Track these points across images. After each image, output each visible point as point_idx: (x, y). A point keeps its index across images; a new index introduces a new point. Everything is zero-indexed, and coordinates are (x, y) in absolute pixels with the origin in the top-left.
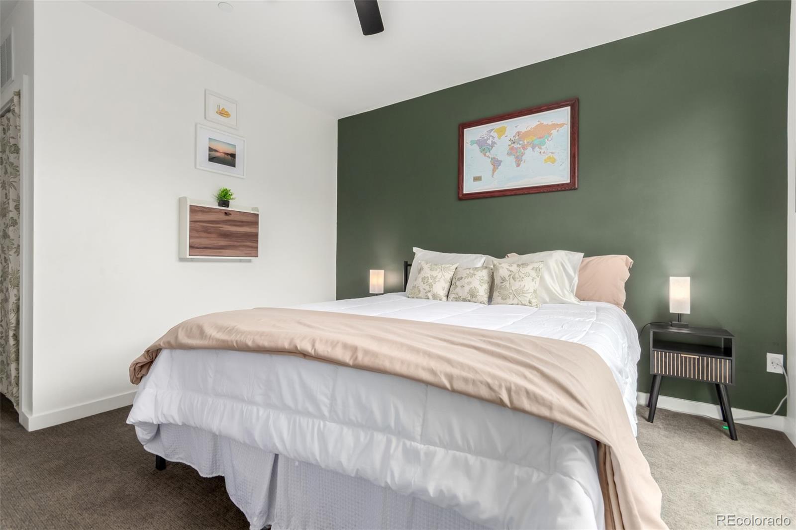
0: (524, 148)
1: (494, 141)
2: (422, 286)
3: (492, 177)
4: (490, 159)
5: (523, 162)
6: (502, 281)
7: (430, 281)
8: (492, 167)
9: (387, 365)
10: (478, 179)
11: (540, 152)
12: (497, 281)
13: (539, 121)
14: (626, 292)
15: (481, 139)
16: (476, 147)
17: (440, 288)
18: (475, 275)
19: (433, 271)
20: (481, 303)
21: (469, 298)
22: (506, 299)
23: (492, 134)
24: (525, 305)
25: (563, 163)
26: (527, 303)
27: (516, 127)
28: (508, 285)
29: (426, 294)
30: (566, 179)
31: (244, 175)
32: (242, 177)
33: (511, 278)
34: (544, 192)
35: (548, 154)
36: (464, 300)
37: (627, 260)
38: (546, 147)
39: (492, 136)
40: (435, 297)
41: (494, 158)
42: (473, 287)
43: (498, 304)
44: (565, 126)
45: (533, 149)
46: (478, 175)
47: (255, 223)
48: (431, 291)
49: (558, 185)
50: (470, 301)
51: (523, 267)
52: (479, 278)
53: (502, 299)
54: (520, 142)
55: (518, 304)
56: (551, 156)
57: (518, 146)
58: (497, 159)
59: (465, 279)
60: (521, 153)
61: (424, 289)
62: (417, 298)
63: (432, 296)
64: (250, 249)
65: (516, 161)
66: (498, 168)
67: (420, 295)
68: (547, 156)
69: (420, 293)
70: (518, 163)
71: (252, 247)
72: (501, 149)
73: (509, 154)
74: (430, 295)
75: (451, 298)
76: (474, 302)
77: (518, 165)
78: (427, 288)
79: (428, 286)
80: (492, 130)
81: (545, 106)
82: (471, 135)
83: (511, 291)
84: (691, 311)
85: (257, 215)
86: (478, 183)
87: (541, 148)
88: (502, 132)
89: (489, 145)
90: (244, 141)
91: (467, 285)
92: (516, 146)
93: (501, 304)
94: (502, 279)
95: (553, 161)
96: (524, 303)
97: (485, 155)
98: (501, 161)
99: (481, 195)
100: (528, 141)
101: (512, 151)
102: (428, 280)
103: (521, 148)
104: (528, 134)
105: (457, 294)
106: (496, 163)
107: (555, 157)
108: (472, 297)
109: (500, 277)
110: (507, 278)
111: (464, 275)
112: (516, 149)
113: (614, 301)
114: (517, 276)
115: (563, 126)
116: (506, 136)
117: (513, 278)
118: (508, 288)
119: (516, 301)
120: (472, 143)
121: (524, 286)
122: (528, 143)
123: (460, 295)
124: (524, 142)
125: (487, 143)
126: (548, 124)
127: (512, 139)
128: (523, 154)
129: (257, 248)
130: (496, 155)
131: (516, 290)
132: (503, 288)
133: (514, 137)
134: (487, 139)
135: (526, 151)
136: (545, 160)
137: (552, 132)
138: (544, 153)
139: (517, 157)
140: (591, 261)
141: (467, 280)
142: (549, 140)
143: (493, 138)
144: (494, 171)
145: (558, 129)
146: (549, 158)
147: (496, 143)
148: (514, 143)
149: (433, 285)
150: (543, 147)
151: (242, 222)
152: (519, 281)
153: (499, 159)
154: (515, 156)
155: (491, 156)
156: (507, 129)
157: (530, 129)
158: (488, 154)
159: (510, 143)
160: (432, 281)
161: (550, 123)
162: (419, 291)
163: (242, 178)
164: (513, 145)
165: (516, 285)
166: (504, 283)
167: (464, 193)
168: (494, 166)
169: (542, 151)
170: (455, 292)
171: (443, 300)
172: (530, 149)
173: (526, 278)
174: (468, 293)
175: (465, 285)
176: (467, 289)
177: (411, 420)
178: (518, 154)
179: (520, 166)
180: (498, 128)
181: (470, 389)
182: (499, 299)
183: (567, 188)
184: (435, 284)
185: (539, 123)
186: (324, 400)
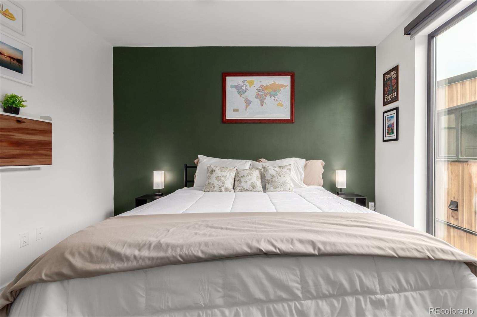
0: (265, 95)
1: (246, 88)
2: (216, 183)
3: (246, 110)
4: (244, 99)
5: (265, 103)
6: (272, 177)
7: (222, 179)
8: (245, 104)
9: (347, 250)
10: (236, 110)
11: (275, 100)
12: (268, 177)
13: (273, 81)
14: (323, 179)
15: (238, 85)
16: (234, 90)
17: (229, 184)
18: (252, 174)
19: (223, 172)
20: (259, 191)
21: (251, 189)
22: (276, 188)
23: (245, 83)
24: (287, 191)
25: (287, 107)
26: (288, 190)
27: (260, 82)
28: (277, 179)
29: (220, 188)
30: (288, 117)
31: (32, 83)
32: (31, 84)
33: (278, 175)
34: (277, 123)
35: (279, 101)
36: (247, 190)
37: (322, 162)
38: (278, 97)
39: (246, 85)
40: (226, 190)
41: (247, 99)
42: (253, 182)
43: (271, 191)
44: (288, 87)
45: (271, 97)
46: (236, 108)
47: (49, 132)
48: (224, 186)
49: (284, 120)
50: (251, 191)
51: (282, 168)
52: (255, 176)
53: (274, 188)
54: (263, 92)
55: (283, 191)
56: (281, 103)
57: (262, 93)
58: (249, 99)
59: (246, 176)
60: (263, 98)
61: (218, 185)
62: (212, 191)
63: (225, 189)
64: (44, 157)
65: (260, 102)
66: (249, 105)
67: (215, 189)
68: (278, 103)
69: (215, 188)
70: (262, 104)
71: (46, 155)
72: (251, 93)
73: (257, 98)
74: (223, 189)
75: (238, 190)
76: (254, 191)
77: (262, 105)
78: (221, 184)
79: (221, 183)
80: (245, 81)
81: (277, 73)
82: (231, 81)
83: (279, 183)
84: (346, 187)
85: (51, 124)
86: (236, 113)
87: (275, 97)
88: (251, 83)
89: (243, 90)
90: (32, 48)
91: (249, 180)
92: (260, 93)
93: (273, 191)
94: (272, 176)
95: (282, 105)
96: (286, 190)
97: (241, 96)
98: (251, 101)
99: (239, 121)
100: (268, 91)
101: (258, 96)
102: (221, 178)
103: (264, 95)
104: (267, 87)
105: (242, 187)
106: (248, 103)
107: (282, 103)
108: (253, 188)
109: (270, 174)
110: (275, 176)
111: (245, 175)
112: (261, 95)
113: (319, 184)
114: (281, 173)
115: (287, 87)
116: (254, 86)
117: (279, 175)
118: (277, 181)
119: (282, 189)
120: (232, 86)
121: (286, 180)
122: (267, 92)
123: (245, 187)
124: (265, 92)
125: (242, 89)
126: (278, 84)
127: (258, 89)
128: (265, 99)
129: (51, 156)
130: (248, 97)
131: (282, 183)
132: (273, 182)
133: (259, 87)
134: (242, 86)
135: (266, 98)
136: (277, 104)
137: (281, 89)
138: (276, 100)
139: (261, 100)
140: (308, 163)
141: (248, 177)
142: (280, 93)
143: (246, 86)
144: (247, 106)
145: (284, 88)
146: (279, 104)
147: (248, 89)
148: (259, 91)
149: (224, 182)
150: (276, 97)
151: (36, 130)
152: (283, 177)
153: (250, 100)
154: (259, 99)
155: (244, 97)
156: (255, 82)
157: (268, 85)
158: (242, 95)
159: (257, 91)
160: (224, 179)
161: (280, 84)
162: (214, 186)
163: (30, 86)
164: (258, 92)
165: (282, 180)
166: (274, 179)
167: (227, 118)
168: (247, 103)
169: (276, 99)
170: (241, 185)
171: (232, 191)
172: (268, 96)
173: (286, 175)
174: (250, 186)
175: (248, 181)
176: (249, 183)
177: (372, 282)
178: (262, 98)
179: (263, 106)
180: (249, 80)
181: (409, 254)
182: (272, 189)
183: (289, 122)
184: (226, 181)
185: (274, 82)
186: (296, 286)
